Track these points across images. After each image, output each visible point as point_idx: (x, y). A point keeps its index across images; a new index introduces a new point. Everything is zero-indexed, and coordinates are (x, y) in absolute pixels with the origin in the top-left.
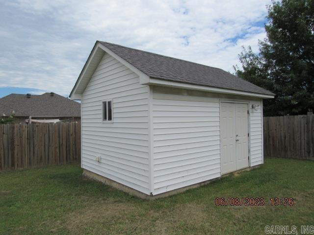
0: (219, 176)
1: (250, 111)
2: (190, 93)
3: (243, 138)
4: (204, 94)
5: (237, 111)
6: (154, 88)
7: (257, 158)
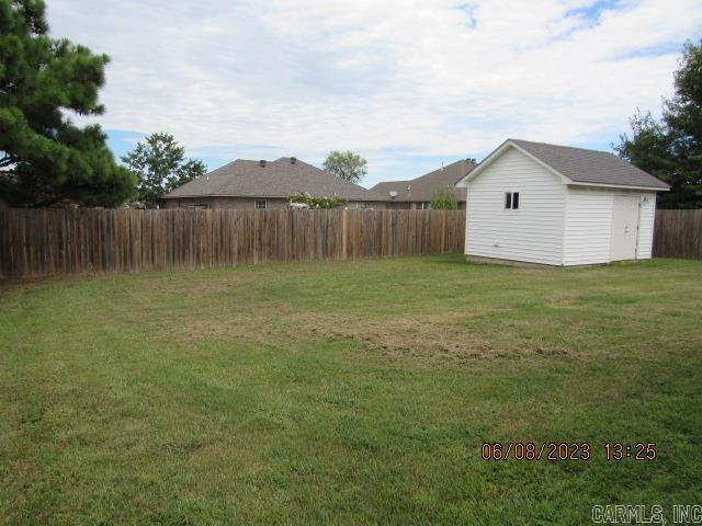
0: (608, 261)
1: (642, 203)
2: (592, 189)
3: (633, 230)
4: (602, 189)
5: (629, 203)
6: (570, 187)
7: (645, 252)
